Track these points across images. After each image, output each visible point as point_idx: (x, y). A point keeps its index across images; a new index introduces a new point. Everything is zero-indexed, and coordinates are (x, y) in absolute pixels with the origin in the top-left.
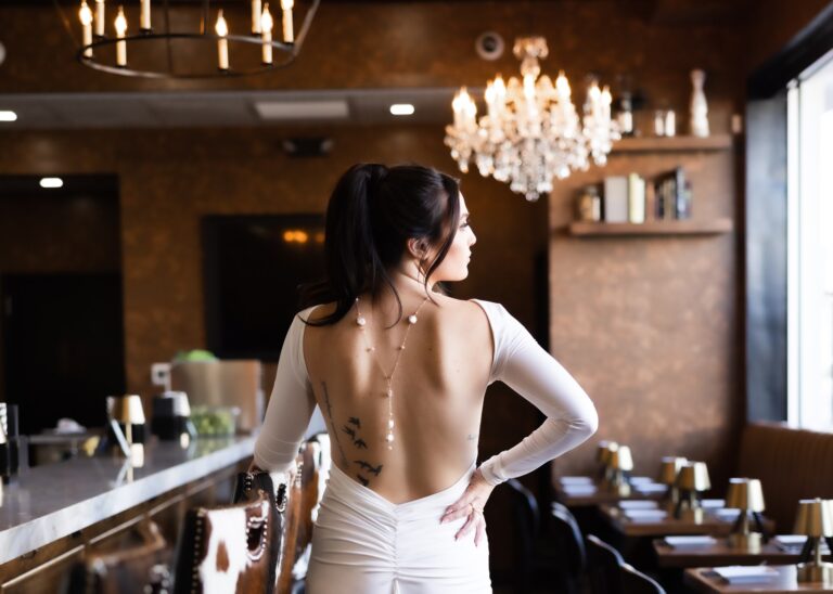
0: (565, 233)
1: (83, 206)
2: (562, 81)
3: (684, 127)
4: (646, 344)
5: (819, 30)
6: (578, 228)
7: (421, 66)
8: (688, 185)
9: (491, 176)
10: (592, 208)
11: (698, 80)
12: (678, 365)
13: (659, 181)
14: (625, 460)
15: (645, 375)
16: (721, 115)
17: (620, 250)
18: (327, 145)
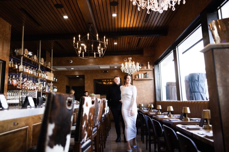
0: (134, 80)
1: (81, 79)
2: (134, 62)
3: (147, 68)
4: (144, 92)
5: (162, 57)
6: (136, 79)
7: (118, 62)
8: (148, 74)
9: (126, 73)
10: (137, 77)
11: (149, 63)
12: (148, 95)
13: (145, 74)
14: (142, 105)
15: (144, 96)
16: (151, 67)
17: (141, 82)
18: (107, 71)
